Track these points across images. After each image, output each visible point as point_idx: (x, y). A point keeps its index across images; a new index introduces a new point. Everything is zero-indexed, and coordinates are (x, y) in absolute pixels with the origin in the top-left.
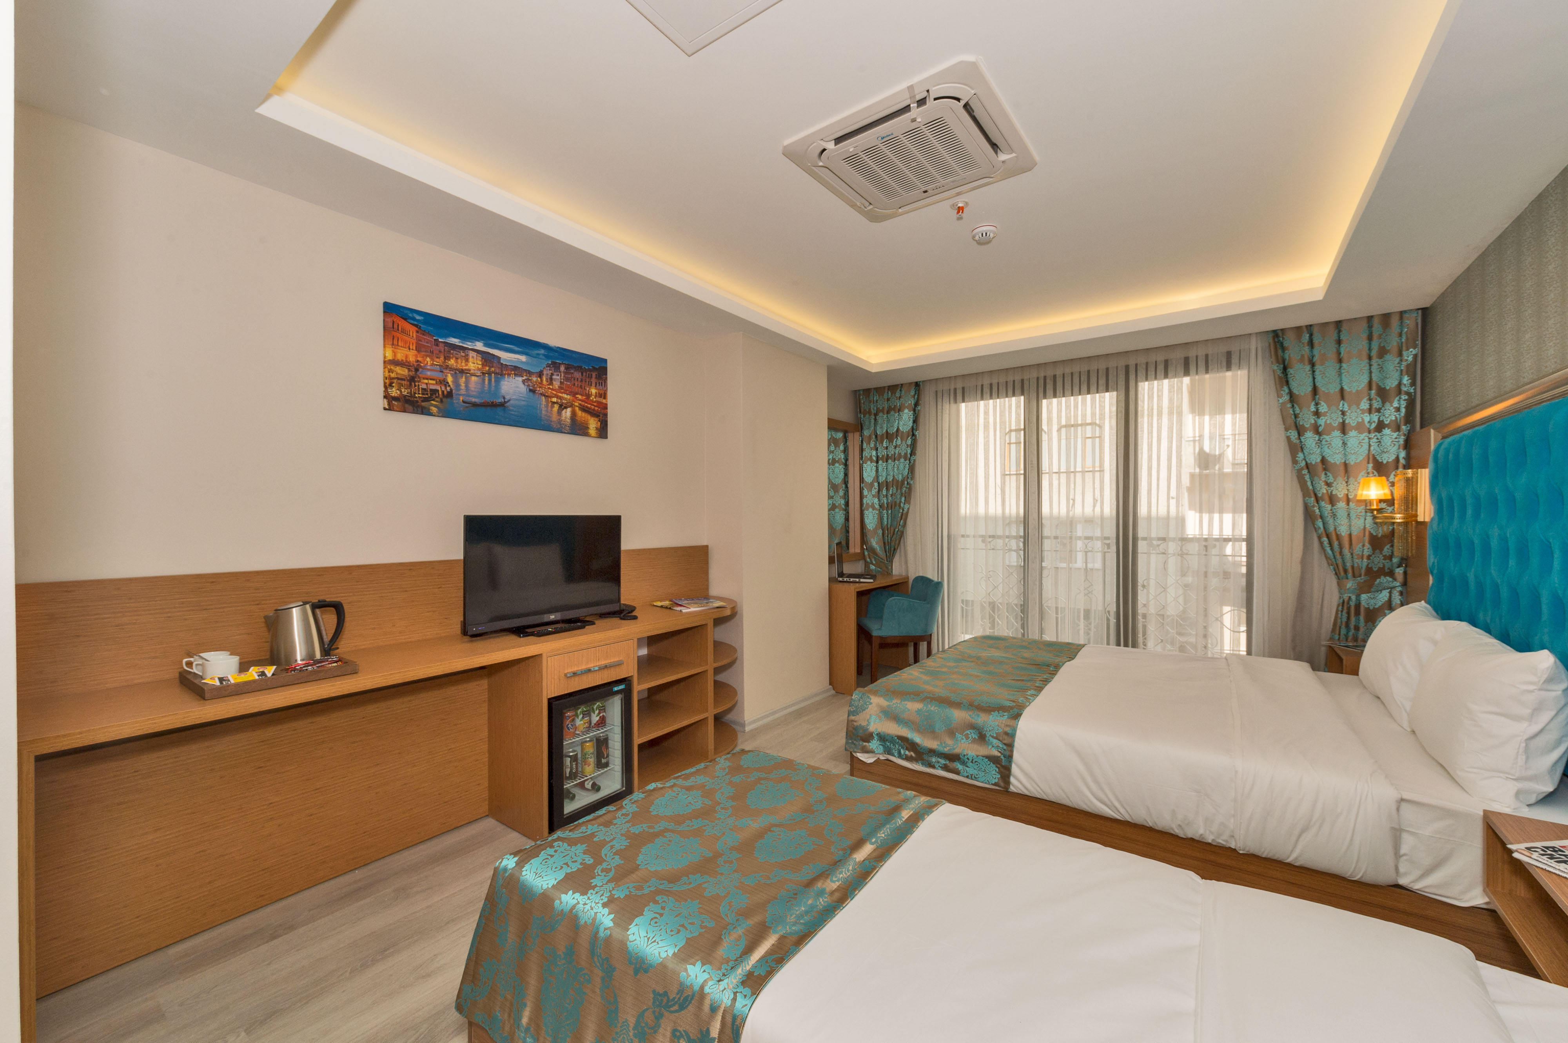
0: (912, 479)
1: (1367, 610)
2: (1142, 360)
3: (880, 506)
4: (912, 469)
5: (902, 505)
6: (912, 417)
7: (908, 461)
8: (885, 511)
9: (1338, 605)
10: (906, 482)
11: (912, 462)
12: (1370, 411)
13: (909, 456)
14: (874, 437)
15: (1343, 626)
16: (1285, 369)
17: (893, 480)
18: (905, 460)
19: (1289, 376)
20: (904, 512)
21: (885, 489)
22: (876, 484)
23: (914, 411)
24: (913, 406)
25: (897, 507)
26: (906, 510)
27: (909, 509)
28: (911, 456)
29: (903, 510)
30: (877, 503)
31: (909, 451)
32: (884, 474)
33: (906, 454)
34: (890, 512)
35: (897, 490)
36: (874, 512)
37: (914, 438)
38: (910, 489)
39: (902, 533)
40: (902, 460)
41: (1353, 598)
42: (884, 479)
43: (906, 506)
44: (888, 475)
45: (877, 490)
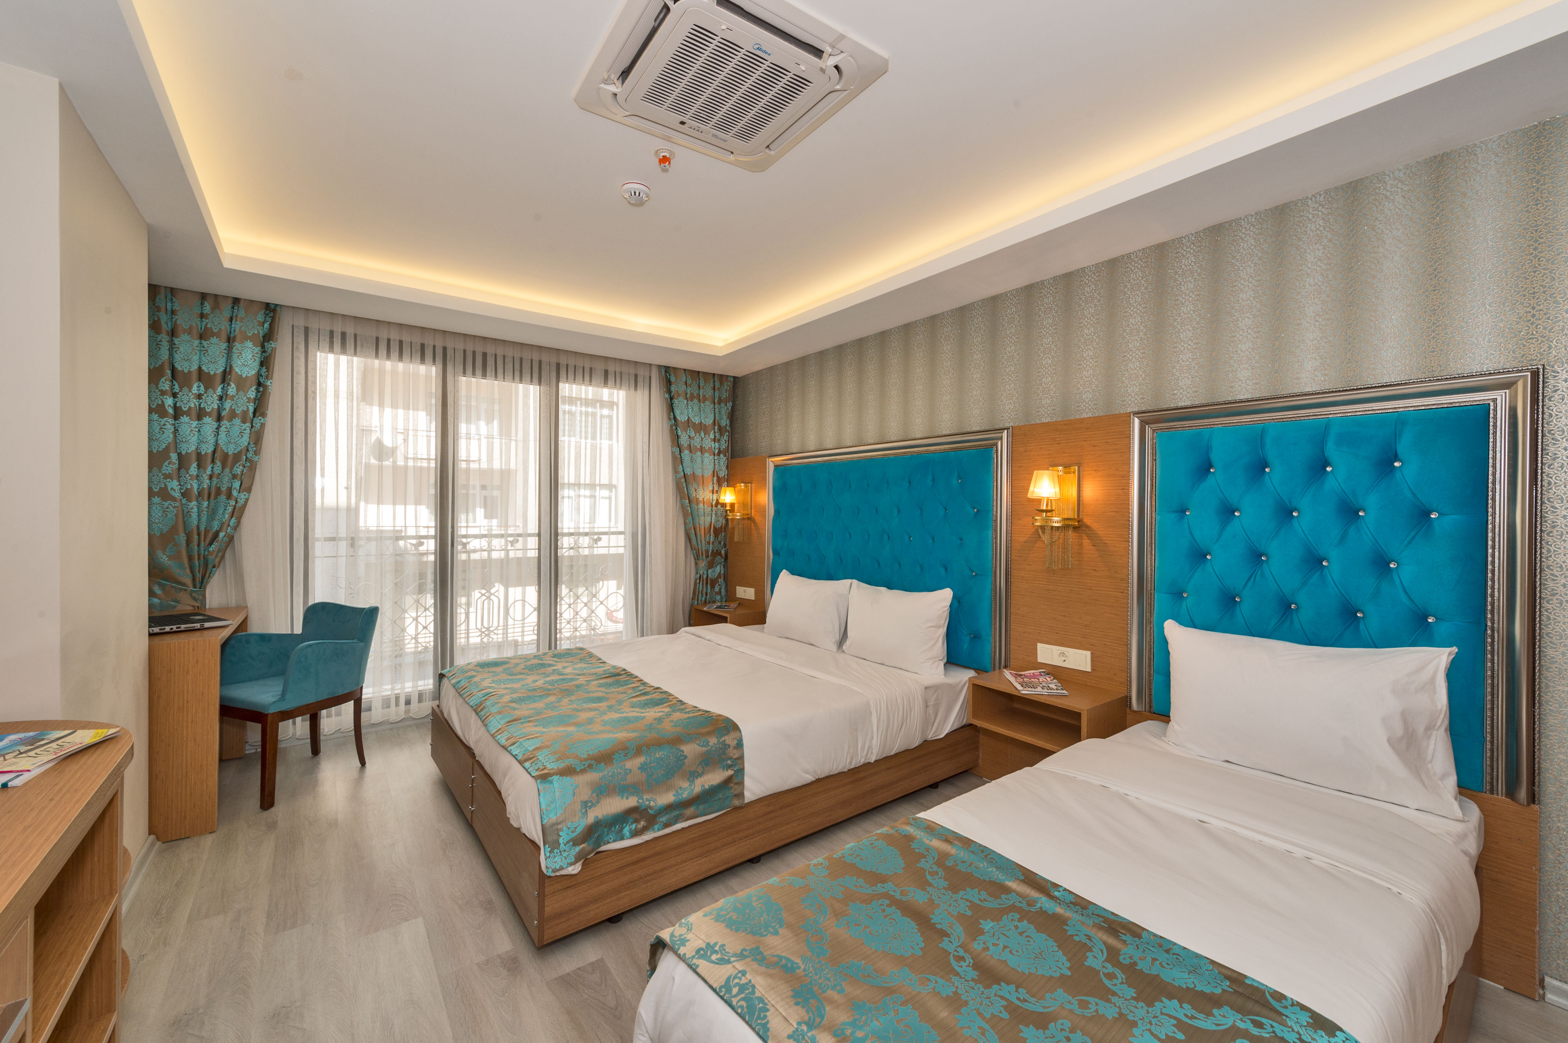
0: (257, 453)
1: (711, 580)
2: (572, 362)
3: (184, 495)
4: (257, 438)
5: (235, 493)
6: (258, 355)
7: (248, 424)
8: (194, 503)
9: (696, 580)
10: (244, 457)
11: (258, 426)
12: (714, 440)
13: (251, 415)
14: (169, 372)
15: (700, 594)
16: (671, 399)
17: (214, 452)
18: (244, 422)
19: (674, 405)
20: (239, 505)
21: (195, 465)
22: (174, 456)
23: (263, 346)
24: (262, 339)
25: (223, 498)
26: (241, 502)
27: (247, 500)
28: (254, 416)
29: (236, 502)
30: (177, 488)
31: (251, 409)
32: (194, 439)
33: (245, 413)
34: (206, 504)
35: (223, 468)
36: (166, 504)
37: (261, 389)
38: (252, 467)
39: (231, 539)
40: (237, 421)
41: (705, 572)
42: (193, 448)
43: (243, 496)
44: (200, 442)
45: (176, 466)
